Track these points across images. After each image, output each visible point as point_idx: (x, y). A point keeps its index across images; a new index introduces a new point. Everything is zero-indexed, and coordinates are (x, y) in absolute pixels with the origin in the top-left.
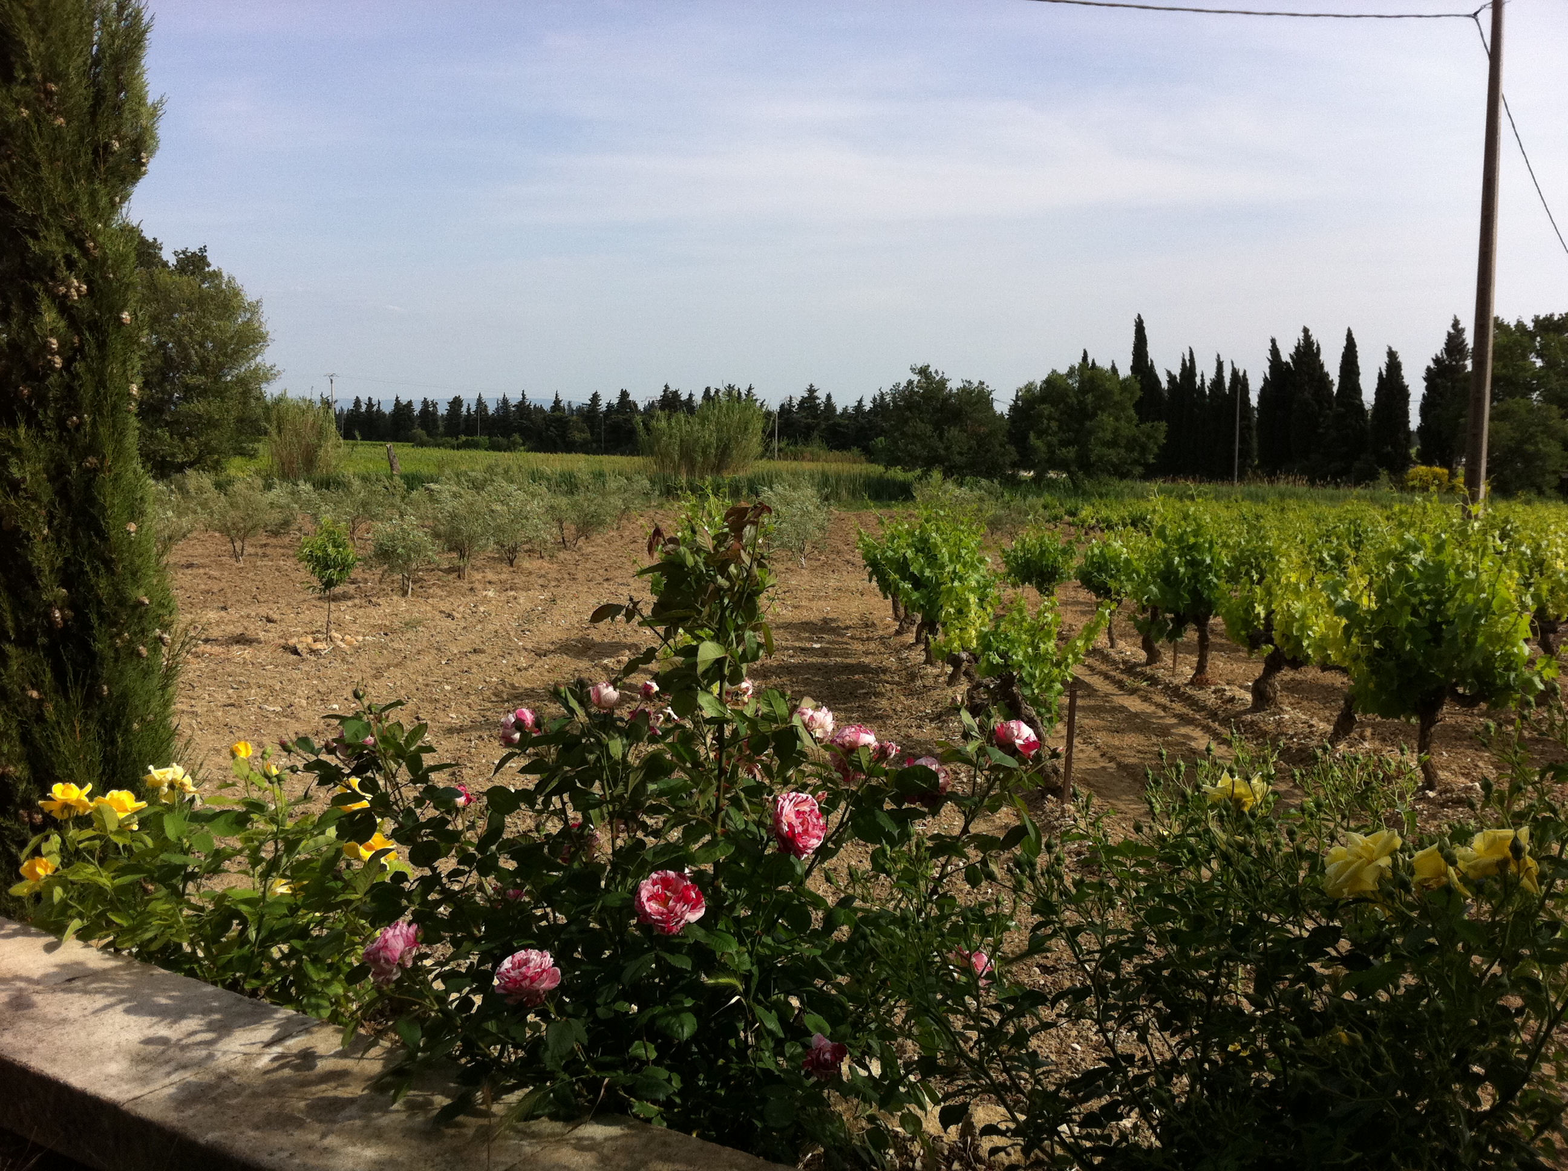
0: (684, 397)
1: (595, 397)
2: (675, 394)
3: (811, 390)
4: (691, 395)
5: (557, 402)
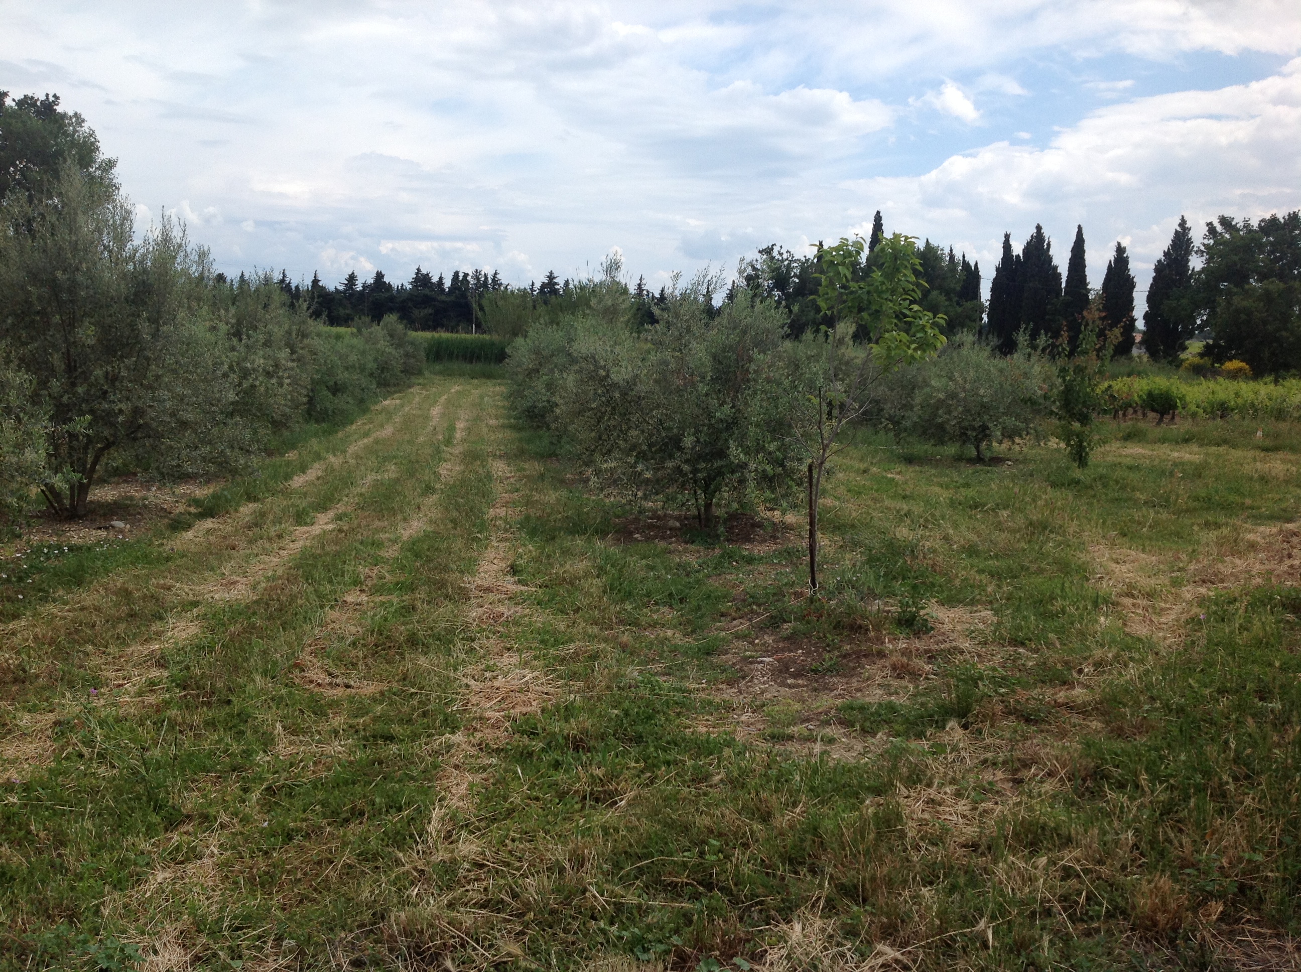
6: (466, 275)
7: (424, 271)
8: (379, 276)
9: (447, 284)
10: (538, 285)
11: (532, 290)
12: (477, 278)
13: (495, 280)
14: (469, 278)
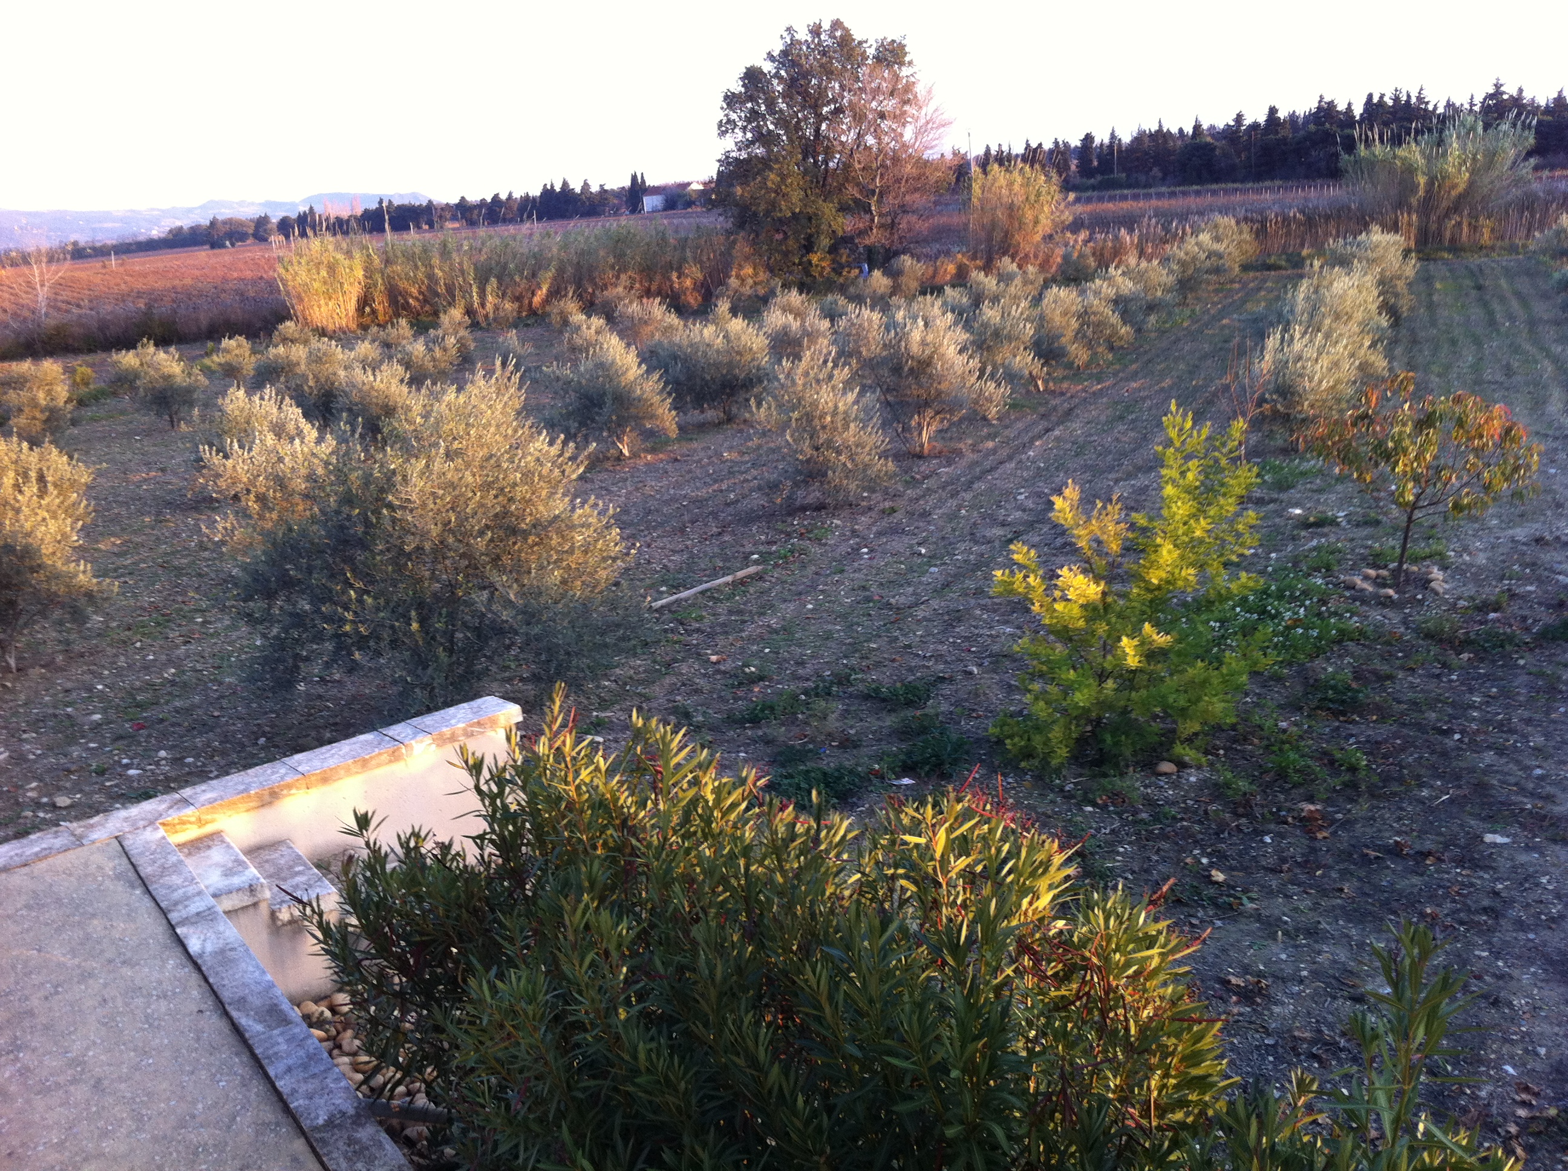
0: (1341, 107)
1: (1239, 118)
2: (1331, 105)
3: (1498, 86)
4: (1349, 104)
5: (1197, 127)
6: (1382, 96)
7: (1327, 99)
8: (1273, 111)
9: (1358, 111)
10: (1478, 99)
11: (1472, 105)
12: (1396, 99)
13: (1420, 99)
14: (1386, 99)
